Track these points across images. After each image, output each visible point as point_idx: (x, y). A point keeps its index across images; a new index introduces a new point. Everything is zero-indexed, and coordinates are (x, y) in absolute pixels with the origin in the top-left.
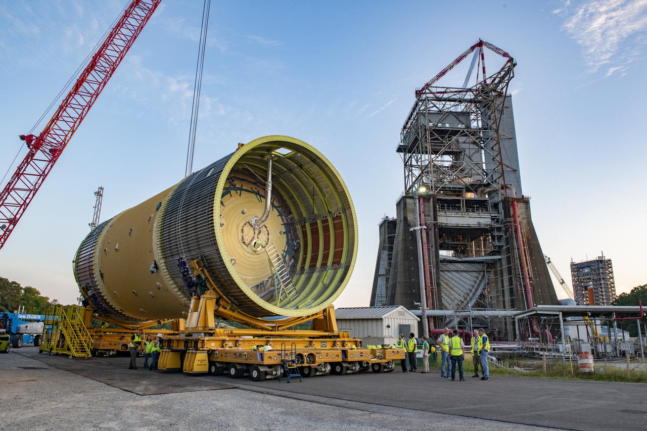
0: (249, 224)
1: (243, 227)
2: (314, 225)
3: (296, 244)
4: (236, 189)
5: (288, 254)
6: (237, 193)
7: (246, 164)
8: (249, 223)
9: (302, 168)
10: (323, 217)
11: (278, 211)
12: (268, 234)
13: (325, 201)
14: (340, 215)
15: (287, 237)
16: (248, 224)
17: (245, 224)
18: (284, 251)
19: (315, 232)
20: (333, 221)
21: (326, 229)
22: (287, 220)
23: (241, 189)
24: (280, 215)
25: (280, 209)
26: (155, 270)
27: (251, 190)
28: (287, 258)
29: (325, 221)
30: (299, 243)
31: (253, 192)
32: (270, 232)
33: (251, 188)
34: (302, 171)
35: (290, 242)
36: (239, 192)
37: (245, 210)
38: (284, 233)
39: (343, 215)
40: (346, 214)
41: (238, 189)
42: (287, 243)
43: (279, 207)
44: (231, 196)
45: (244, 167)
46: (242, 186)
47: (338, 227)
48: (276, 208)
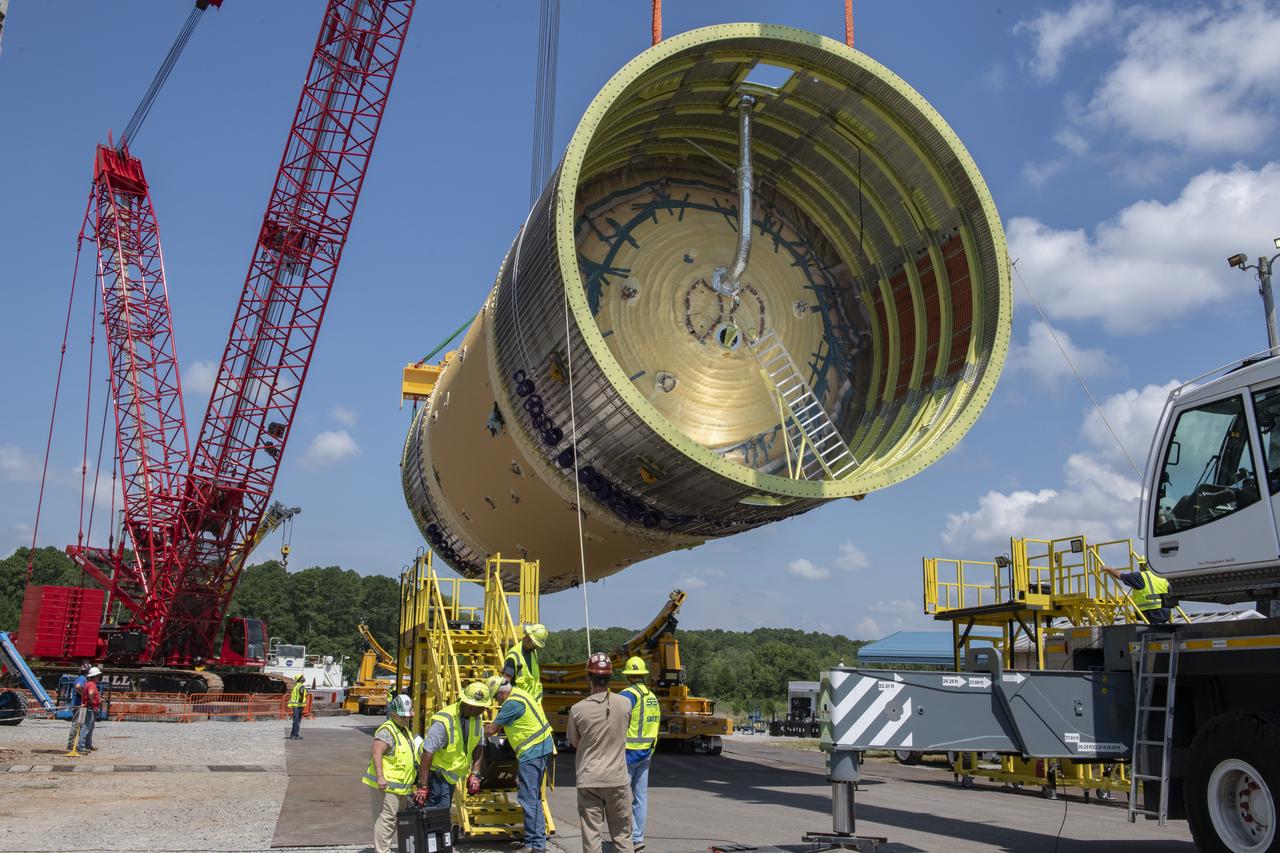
0: (706, 285)
1: (688, 293)
2: (899, 280)
3: (856, 340)
4: (669, 204)
5: (835, 366)
6: (672, 214)
7: (692, 139)
8: (704, 282)
9: (836, 121)
10: (919, 252)
11: (794, 253)
12: (762, 310)
13: (914, 204)
14: (956, 233)
15: (826, 320)
16: (700, 286)
17: (694, 287)
18: (818, 356)
19: (903, 300)
20: (945, 256)
21: (929, 284)
22: (825, 278)
23: (684, 204)
24: (800, 261)
25: (801, 251)
26: (496, 425)
27: (715, 206)
28: (831, 375)
29: (924, 263)
30: (868, 338)
31: (719, 210)
32: (766, 304)
33: (714, 199)
34: (838, 127)
35: (836, 333)
36: (677, 211)
37: (693, 255)
38: (815, 309)
39: (963, 231)
40: (972, 226)
41: (677, 204)
42: (828, 337)
43: (801, 245)
44: (656, 222)
45: (694, 153)
46: (688, 196)
47: (957, 269)
48: (788, 246)
